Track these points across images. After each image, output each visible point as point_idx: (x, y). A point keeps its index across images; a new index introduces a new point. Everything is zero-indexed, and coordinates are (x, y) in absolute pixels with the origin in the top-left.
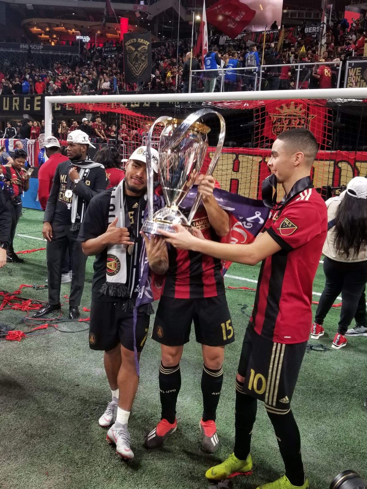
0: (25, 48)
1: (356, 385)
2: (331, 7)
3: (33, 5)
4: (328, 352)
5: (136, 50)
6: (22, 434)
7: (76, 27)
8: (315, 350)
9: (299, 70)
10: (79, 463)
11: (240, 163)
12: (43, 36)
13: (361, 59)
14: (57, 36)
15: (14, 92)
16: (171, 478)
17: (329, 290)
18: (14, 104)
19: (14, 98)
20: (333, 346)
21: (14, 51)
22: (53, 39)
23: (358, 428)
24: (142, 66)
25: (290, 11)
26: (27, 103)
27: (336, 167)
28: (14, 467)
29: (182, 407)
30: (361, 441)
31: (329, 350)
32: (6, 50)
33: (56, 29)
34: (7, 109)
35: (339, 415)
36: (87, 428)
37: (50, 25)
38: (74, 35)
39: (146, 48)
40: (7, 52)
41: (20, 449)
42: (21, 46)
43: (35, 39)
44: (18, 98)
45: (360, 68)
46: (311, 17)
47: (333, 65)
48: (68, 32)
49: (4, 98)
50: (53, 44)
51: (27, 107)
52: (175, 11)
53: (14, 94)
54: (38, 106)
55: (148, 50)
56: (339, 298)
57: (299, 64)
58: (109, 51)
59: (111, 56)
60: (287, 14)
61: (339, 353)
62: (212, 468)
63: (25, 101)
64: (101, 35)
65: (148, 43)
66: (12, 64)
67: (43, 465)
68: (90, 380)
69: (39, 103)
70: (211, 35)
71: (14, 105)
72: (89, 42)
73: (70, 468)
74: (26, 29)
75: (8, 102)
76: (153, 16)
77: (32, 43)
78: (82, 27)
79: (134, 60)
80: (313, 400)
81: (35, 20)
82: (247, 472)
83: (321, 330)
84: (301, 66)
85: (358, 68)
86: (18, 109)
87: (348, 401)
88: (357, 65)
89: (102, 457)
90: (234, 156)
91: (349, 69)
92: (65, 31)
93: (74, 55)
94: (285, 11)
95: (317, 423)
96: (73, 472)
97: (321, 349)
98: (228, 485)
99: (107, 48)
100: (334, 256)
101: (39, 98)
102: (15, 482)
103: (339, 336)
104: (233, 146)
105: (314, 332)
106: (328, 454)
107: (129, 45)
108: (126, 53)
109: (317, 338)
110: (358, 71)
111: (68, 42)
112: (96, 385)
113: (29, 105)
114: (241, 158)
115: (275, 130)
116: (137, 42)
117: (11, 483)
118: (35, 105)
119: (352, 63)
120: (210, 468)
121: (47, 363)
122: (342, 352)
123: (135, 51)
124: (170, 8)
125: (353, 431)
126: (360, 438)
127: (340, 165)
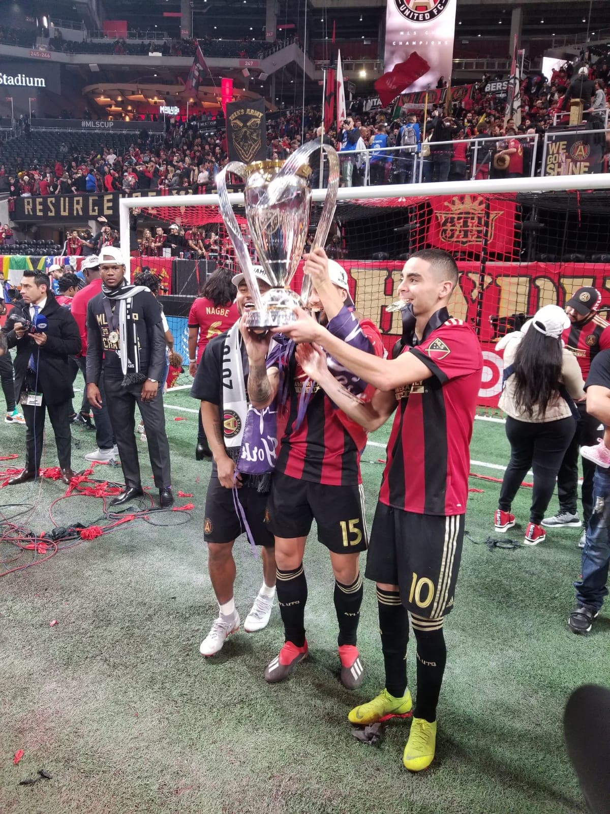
0: (88, 127)
1: (557, 595)
2: (524, 53)
3: (99, 65)
4: (519, 550)
5: (245, 125)
6: (102, 663)
7: (159, 94)
8: (500, 547)
9: (476, 147)
10: (179, 701)
12: (113, 108)
13: (566, 129)
14: (133, 108)
15: (76, 190)
16: (302, 721)
17: (516, 462)
18: (75, 206)
19: (76, 199)
20: (526, 542)
21: (74, 131)
22: (127, 112)
23: (559, 653)
24: (254, 148)
25: (465, 60)
26: (94, 205)
27: (533, 286)
28: (93, 707)
29: (315, 626)
30: (562, 672)
31: (520, 547)
32: (62, 130)
33: (132, 97)
34: (66, 214)
35: (532, 637)
36: (188, 655)
37: (122, 93)
38: (157, 106)
39: (259, 122)
40: (64, 133)
41: (100, 682)
42: (83, 124)
43: (101, 112)
44: (80, 199)
45: (565, 143)
46: (494, 68)
47: (525, 139)
48: (148, 101)
49: (62, 199)
50: (127, 119)
51: (94, 210)
52: (298, 66)
53: (76, 193)
54: (109, 208)
55: (261, 124)
56: (530, 473)
57: (477, 140)
58: (207, 127)
59: (209, 133)
60: (459, 65)
61: (535, 551)
62: (357, 708)
63: (91, 201)
64: (195, 103)
65: (261, 115)
66: (72, 150)
67: (131, 704)
68: (191, 590)
69: (110, 204)
70: (351, 99)
71: (75, 208)
72: (179, 114)
73: (166, 707)
74: (90, 99)
75: (67, 204)
76: (267, 75)
77: (99, 119)
78: (168, 93)
79: (242, 139)
80: (497, 616)
81: (102, 87)
82: (404, 714)
83: (510, 519)
84: (480, 143)
85: (562, 143)
86: (81, 213)
87: (546, 618)
88: (559, 139)
89: (208, 694)
90: (386, 273)
91: (548, 144)
92: (144, 100)
93: (158, 133)
94: (457, 61)
95: (501, 647)
96: (171, 713)
97: (509, 546)
98: (379, 731)
99: (204, 122)
100: (517, 415)
101: (111, 197)
102: (95, 726)
103: (532, 526)
104: (384, 258)
105: (499, 522)
106: (517, 690)
107: (235, 119)
108: (231, 130)
109: (504, 530)
110: (562, 147)
111: (148, 116)
112: (199, 597)
113: (96, 208)
114: (395, 275)
115: (444, 236)
116: (245, 115)
117: (90, 727)
118: (105, 208)
119: (552, 137)
120: (354, 707)
121: (132, 568)
122: (538, 549)
123: (243, 127)
124: (291, 63)
125: (551, 658)
126: (561, 667)
127: (539, 282)
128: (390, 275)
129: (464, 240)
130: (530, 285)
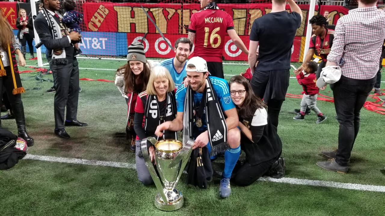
11: (135, 12)
128: (132, 9)
130: (190, 13)
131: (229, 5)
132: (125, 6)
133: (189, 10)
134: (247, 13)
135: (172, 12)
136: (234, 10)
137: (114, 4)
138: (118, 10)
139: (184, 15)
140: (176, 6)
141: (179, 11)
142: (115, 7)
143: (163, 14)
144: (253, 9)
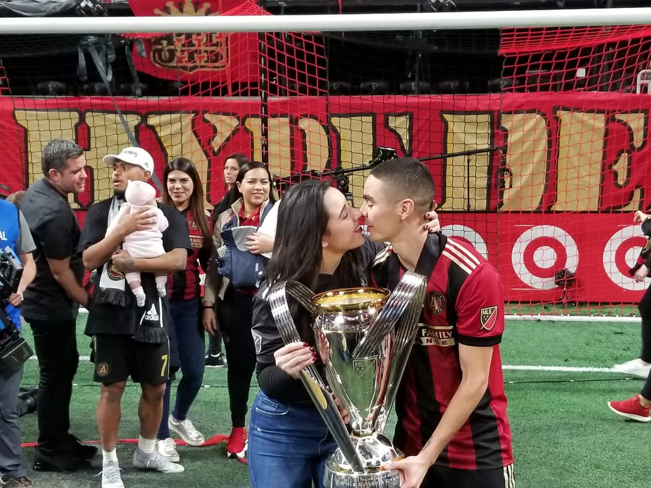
11: (91, 129)
27: (294, 128)
90: (75, 115)
104: (59, 92)
114: (90, 119)
115: (158, 59)
127: (304, 124)
128: (82, 119)
129: (190, 65)
130: (291, 128)
131: (421, 100)
132: (58, 108)
133: (286, 120)
134: (495, 124)
135: (225, 125)
136: (448, 117)
137: (17, 100)
138: (31, 127)
139: (272, 135)
140: (245, 105)
141: (254, 124)
142: (19, 115)
143: (197, 136)
144: (516, 112)
